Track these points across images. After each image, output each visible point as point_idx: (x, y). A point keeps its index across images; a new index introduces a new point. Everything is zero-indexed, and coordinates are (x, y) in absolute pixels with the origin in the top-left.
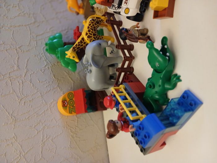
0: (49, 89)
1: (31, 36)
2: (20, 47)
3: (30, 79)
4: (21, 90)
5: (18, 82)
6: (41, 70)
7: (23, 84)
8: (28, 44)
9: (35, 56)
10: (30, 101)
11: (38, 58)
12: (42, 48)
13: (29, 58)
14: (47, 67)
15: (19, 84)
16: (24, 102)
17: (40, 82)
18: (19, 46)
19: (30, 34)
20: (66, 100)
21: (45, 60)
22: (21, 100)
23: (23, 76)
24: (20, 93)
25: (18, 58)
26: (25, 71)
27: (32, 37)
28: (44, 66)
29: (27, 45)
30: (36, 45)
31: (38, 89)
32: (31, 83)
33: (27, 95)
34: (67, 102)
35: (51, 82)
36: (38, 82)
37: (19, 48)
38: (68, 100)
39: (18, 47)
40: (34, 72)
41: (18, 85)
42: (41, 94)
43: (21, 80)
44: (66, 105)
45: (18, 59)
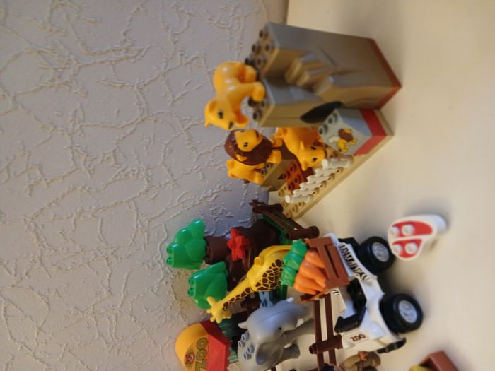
0: (163, 322)
1: (138, 222)
2: (115, 251)
3: (130, 309)
4: (114, 331)
5: (109, 319)
6: (152, 290)
7: (117, 320)
8: (131, 241)
9: (143, 263)
10: (128, 347)
11: (149, 267)
12: (159, 245)
13: (132, 270)
14: (164, 282)
15: (111, 322)
16: (118, 350)
17: (148, 311)
18: (113, 249)
19: (137, 219)
20: (192, 353)
21: (163, 268)
22: (112, 348)
23: (119, 307)
24: (112, 337)
25: (111, 274)
26: (122, 297)
27: (140, 226)
28: (159, 280)
29: (129, 244)
30: (146, 242)
31: (143, 324)
32: (131, 316)
33: (123, 338)
34: (194, 355)
35: (169, 308)
36: (145, 311)
37: (112, 254)
38: (196, 351)
39: (110, 252)
40: (138, 296)
41: (109, 323)
42: (148, 332)
43: (115, 314)
44: (191, 360)
45: (110, 277)
